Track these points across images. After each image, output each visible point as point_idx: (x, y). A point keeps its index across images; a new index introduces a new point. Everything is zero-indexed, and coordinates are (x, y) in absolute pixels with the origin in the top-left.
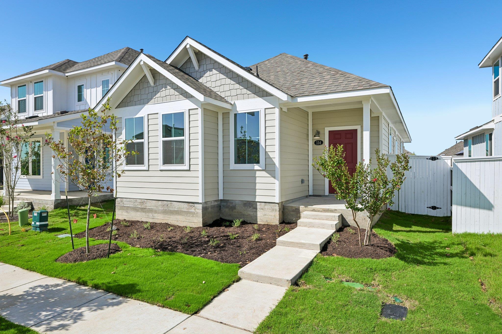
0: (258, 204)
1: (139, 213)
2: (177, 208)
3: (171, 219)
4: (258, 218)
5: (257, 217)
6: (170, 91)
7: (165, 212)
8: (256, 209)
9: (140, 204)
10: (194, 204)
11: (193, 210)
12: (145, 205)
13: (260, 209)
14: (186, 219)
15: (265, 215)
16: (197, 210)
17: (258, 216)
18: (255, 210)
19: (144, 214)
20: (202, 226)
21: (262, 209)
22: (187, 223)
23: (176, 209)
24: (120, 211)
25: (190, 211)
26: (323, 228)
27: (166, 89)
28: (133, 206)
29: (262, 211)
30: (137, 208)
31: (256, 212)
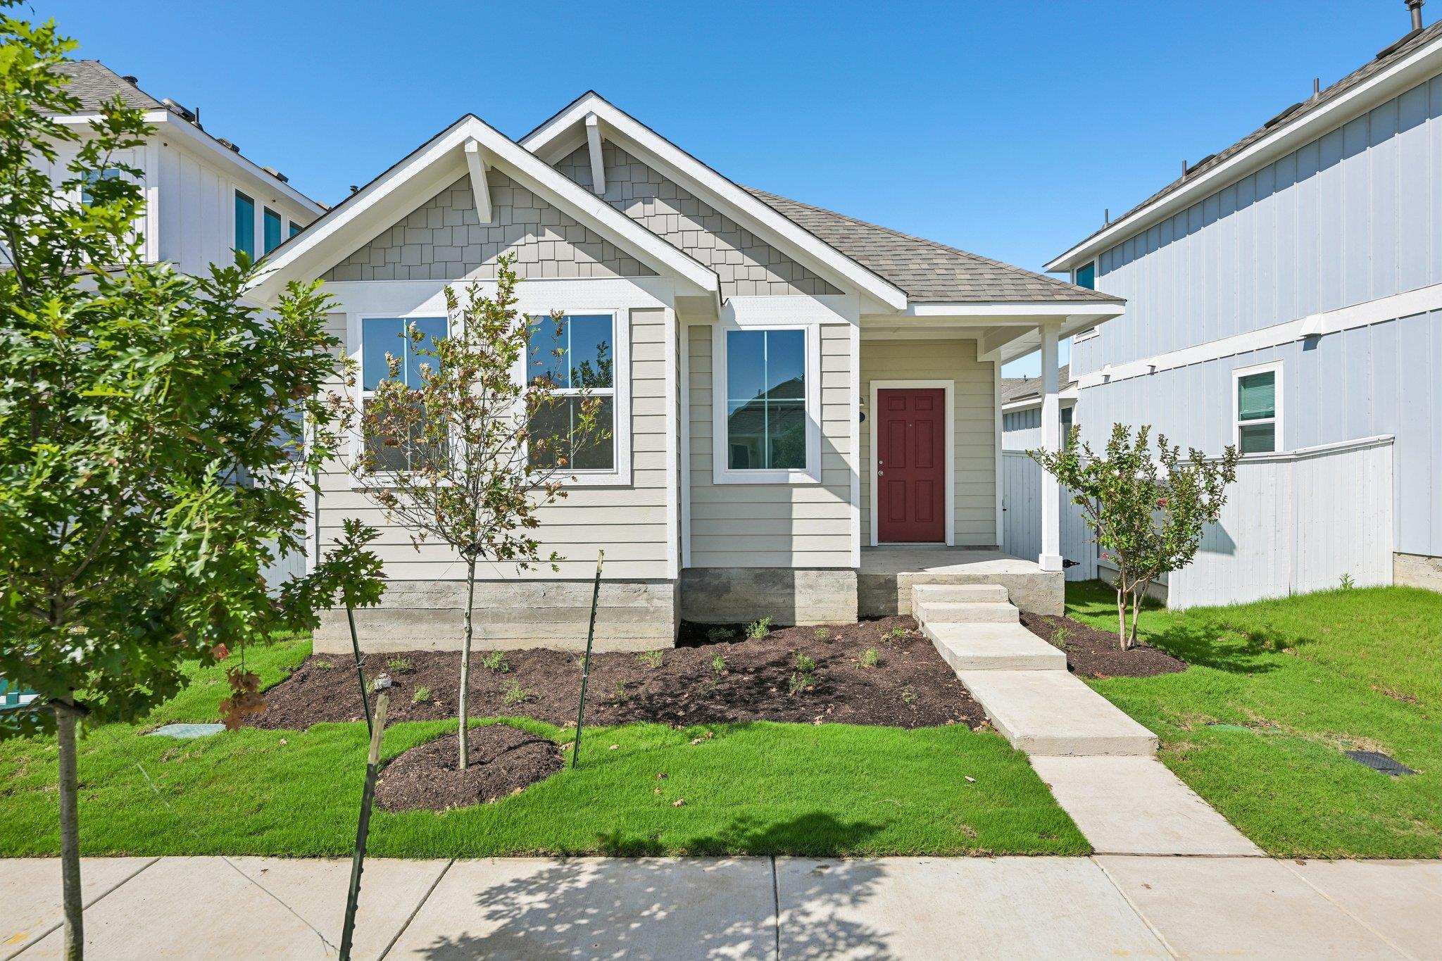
0: (797, 573)
1: (424, 627)
2: (582, 599)
3: (558, 635)
4: (797, 611)
5: (793, 607)
6: (553, 244)
7: (532, 616)
8: (792, 587)
9: (429, 598)
10: (644, 583)
11: (641, 603)
12: (451, 599)
13: (803, 587)
14: (615, 629)
15: (820, 601)
16: (655, 600)
17: (797, 605)
18: (788, 591)
19: (447, 627)
20: (673, 646)
21: (811, 587)
22: (618, 641)
23: (578, 605)
24: (337, 625)
25: (631, 605)
26: (990, 621)
27: (540, 238)
28: (396, 605)
29: (810, 591)
30: (416, 612)
31: (792, 595)
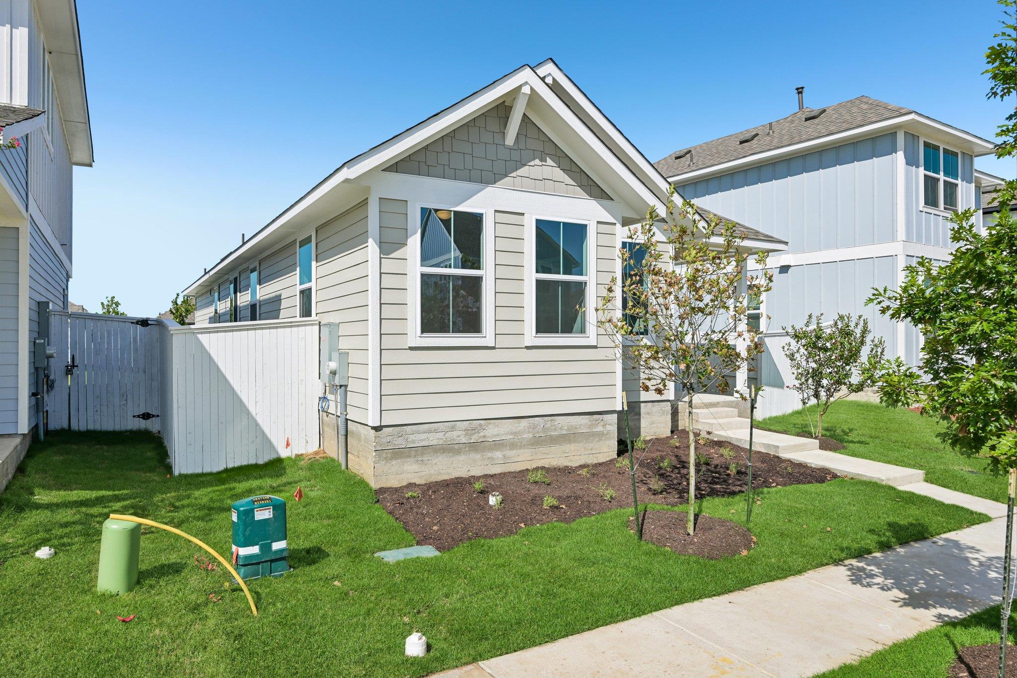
0: (642, 405)
1: (462, 457)
2: (566, 428)
3: (550, 456)
4: (642, 430)
5: (639, 428)
6: (550, 169)
7: (536, 443)
8: (639, 414)
9: (466, 435)
10: (601, 414)
11: (599, 429)
12: (482, 434)
13: (645, 414)
14: (585, 448)
15: (653, 423)
16: (608, 426)
17: (642, 426)
18: (637, 417)
19: (478, 456)
20: (616, 457)
21: (648, 414)
22: (586, 457)
23: (565, 432)
24: (394, 462)
25: (594, 430)
28: (441, 442)
29: (648, 416)
30: (456, 447)
31: (639, 419)
